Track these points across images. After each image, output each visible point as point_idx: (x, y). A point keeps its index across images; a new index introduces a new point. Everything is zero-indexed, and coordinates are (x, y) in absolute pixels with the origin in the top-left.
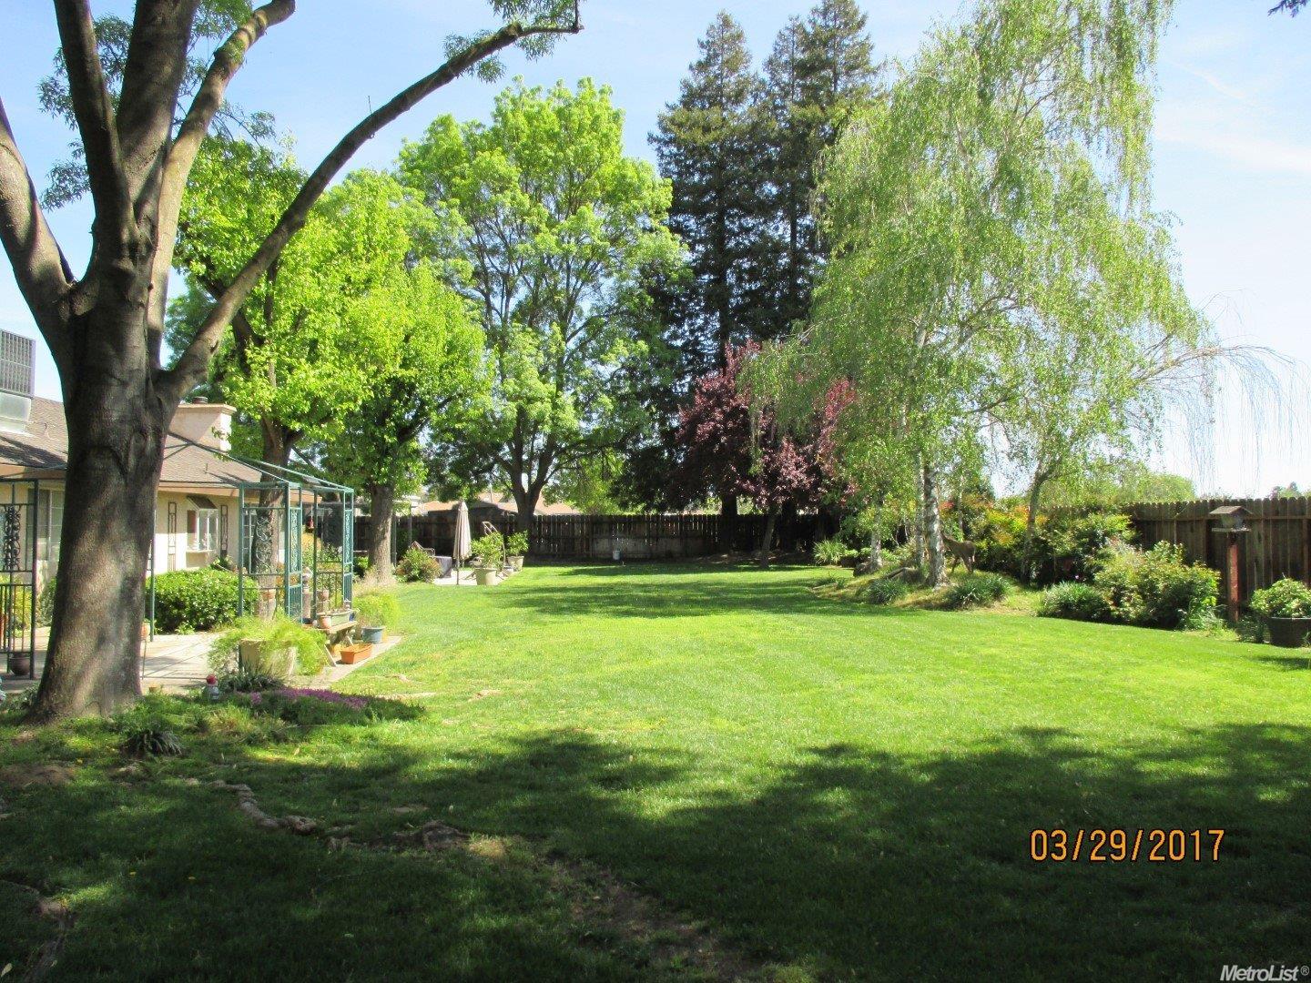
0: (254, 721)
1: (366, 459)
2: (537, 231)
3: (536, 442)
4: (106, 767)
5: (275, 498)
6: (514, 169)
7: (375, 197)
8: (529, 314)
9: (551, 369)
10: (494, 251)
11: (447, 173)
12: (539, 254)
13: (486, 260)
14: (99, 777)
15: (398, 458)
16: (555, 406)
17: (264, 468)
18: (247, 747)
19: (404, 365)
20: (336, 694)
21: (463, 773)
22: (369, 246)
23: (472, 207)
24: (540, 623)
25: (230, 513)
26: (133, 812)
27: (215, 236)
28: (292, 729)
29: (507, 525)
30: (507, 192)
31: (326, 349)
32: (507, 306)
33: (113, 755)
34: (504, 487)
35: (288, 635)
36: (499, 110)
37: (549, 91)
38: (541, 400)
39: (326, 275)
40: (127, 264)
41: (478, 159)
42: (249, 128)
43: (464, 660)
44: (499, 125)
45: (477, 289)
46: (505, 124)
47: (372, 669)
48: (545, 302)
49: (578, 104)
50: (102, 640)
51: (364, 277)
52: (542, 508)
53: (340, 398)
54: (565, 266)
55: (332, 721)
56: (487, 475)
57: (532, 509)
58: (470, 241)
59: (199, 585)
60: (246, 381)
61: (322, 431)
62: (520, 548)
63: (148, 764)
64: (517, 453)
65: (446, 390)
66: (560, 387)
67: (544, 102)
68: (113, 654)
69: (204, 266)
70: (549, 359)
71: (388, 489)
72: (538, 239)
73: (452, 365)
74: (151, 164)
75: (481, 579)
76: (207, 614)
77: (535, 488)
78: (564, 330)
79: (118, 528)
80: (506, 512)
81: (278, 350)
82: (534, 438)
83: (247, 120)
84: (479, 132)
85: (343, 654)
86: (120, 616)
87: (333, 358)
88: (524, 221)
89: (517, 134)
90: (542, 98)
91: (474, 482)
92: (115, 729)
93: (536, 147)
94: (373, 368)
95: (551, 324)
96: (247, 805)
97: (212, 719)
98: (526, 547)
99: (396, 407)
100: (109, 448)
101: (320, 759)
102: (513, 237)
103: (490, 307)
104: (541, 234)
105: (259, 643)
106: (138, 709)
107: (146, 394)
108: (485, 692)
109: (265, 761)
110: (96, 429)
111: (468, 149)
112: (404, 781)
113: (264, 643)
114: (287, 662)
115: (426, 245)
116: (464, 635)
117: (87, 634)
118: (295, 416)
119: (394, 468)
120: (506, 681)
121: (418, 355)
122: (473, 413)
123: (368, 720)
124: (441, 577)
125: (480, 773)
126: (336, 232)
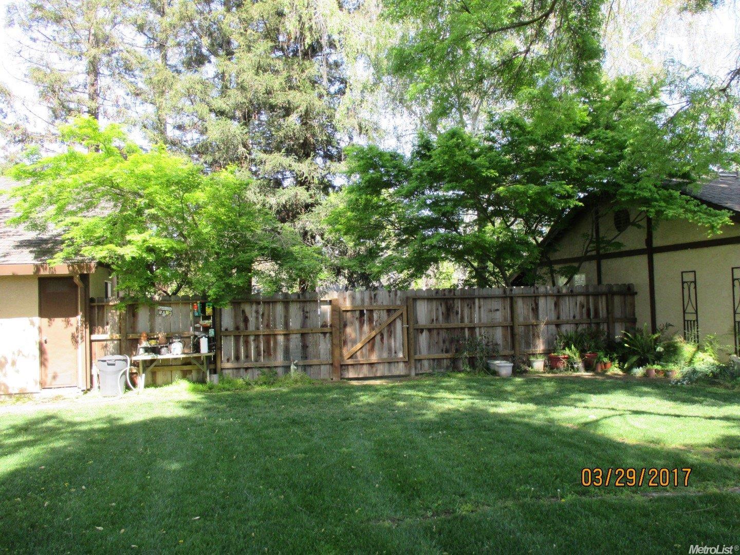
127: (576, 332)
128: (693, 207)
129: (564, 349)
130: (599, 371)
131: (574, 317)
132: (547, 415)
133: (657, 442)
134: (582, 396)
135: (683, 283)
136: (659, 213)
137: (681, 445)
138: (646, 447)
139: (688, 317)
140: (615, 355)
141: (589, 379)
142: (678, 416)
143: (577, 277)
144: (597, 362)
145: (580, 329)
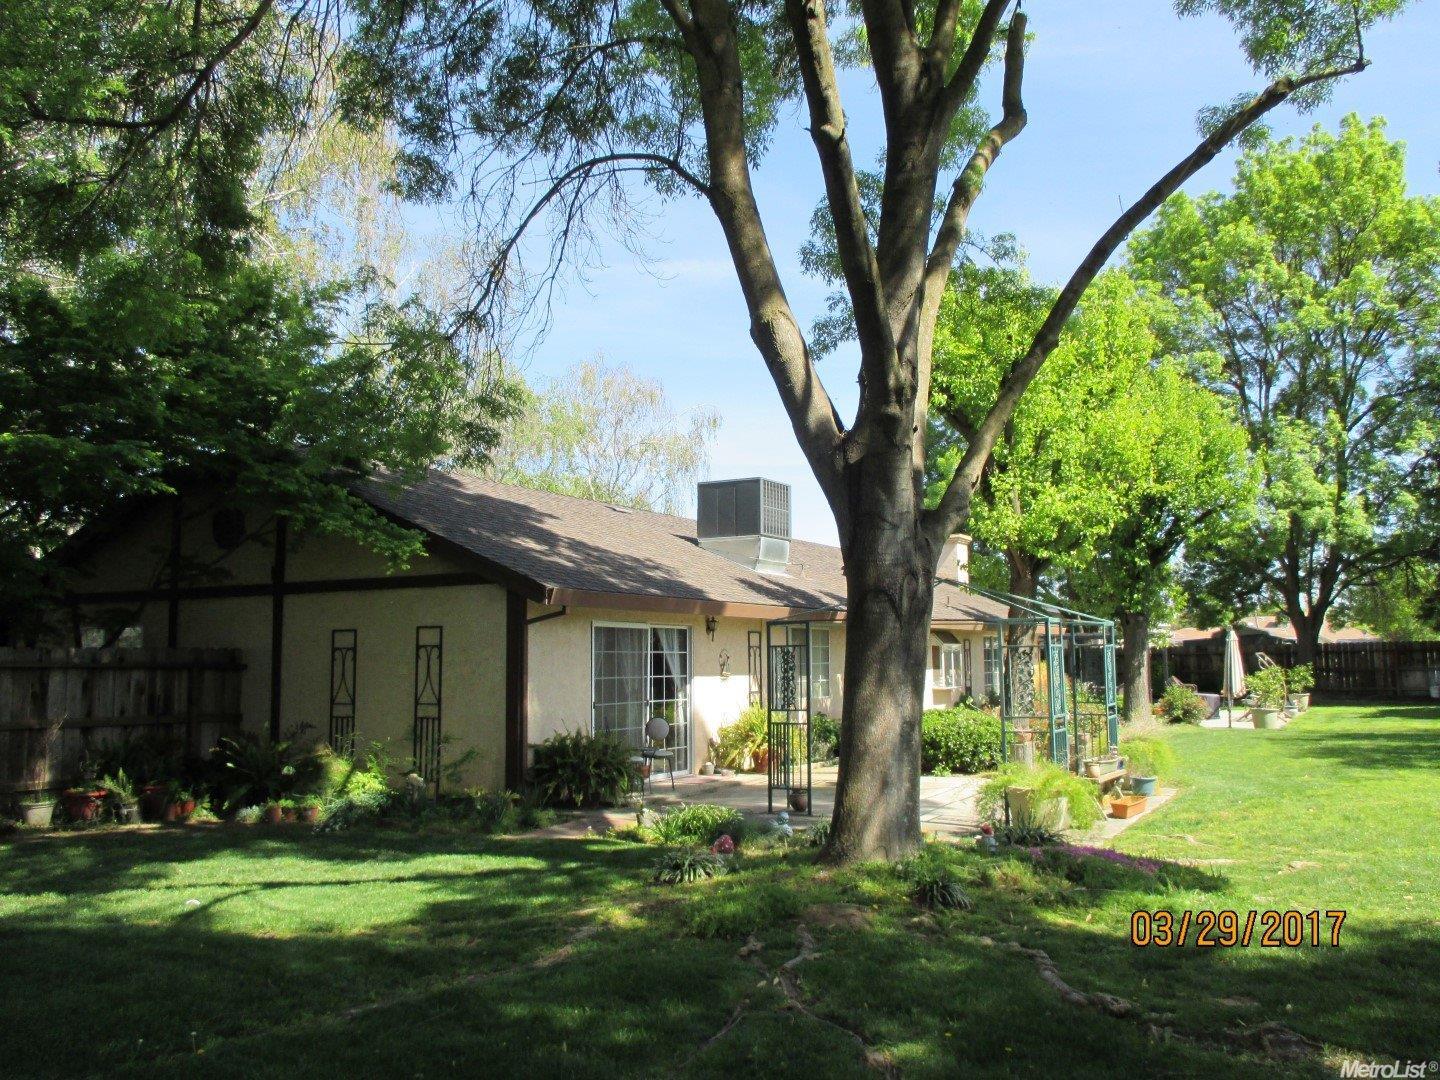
0: (1038, 878)
1: (1115, 585)
2: (1299, 304)
3: (1315, 555)
4: (900, 915)
5: (1024, 633)
6: (1265, 238)
7: (1114, 299)
8: (1296, 402)
9: (1330, 466)
10: (1246, 336)
11: (1185, 256)
12: (1304, 329)
13: (1238, 347)
14: (893, 925)
15: (1152, 582)
16: (1339, 510)
17: (1011, 599)
18: (1034, 907)
19: (1159, 479)
20: (1122, 856)
21: (1293, 965)
22: (1111, 352)
23: (1216, 290)
24: (1349, 779)
25: (972, 649)
26: (933, 967)
27: (954, 365)
28: (1081, 892)
29: (1285, 656)
30: (1261, 267)
31: (1070, 470)
32: (1267, 397)
33: (905, 903)
34: (1277, 610)
35: (1058, 784)
36: (1242, 176)
37: (1302, 140)
38: (1320, 504)
39: (1066, 390)
40: (894, 409)
41: (1220, 235)
42: (991, 253)
43: (1259, 821)
44: (1243, 191)
45: (1230, 381)
46: (1251, 189)
47: (1149, 826)
48: (1315, 387)
49: (1342, 146)
50: (885, 784)
51: (1108, 387)
52: (1327, 635)
53: (1091, 520)
54: (1338, 340)
55: (1122, 886)
56: (1255, 597)
57: (1315, 636)
58: (1217, 328)
59: (954, 725)
60: (990, 510)
61: (1071, 559)
62: (1303, 683)
63: (939, 916)
64: (1292, 569)
65: (1204, 502)
66: (1342, 486)
67: (1296, 153)
68: (896, 797)
69: (946, 397)
70: (1327, 454)
71: (1141, 618)
72: (1302, 314)
73: (1210, 473)
74: (909, 306)
75: (1260, 719)
76: (962, 756)
77: (1318, 611)
78: (1343, 418)
79: (895, 672)
80: (1280, 640)
81: (1021, 476)
82: (1312, 552)
83: (987, 245)
84: (1219, 203)
85: (1114, 806)
86: (900, 760)
87: (1079, 479)
88: (1282, 295)
89: (1267, 197)
90: (1294, 150)
91: (1239, 605)
92: (904, 876)
93: (1291, 208)
94: (1124, 486)
95: (1325, 412)
96: (1048, 974)
97: (995, 874)
98: (1312, 682)
99: (1146, 526)
100: (885, 593)
101: (1116, 929)
102: (1270, 315)
103: (1246, 401)
104: (1305, 308)
105: (1027, 792)
106: (921, 857)
107: (914, 536)
108: (1298, 864)
109: (1055, 925)
110: (872, 573)
111: (1208, 226)
112: (1220, 965)
113: (1033, 791)
114: (1057, 814)
115: (1169, 341)
116: (1252, 790)
117: (872, 777)
118: (1042, 543)
119: (1149, 593)
120: (1321, 851)
121: (1168, 465)
122: (1237, 527)
123: (1162, 888)
124: (1209, 718)
125: (1315, 967)
126: (1075, 343)
127: (127, 742)
128: (365, 520)
129: (100, 777)
130: (172, 818)
131: (122, 712)
132: (97, 910)
133: (329, 928)
134: (157, 867)
135: (334, 650)
136: (312, 522)
137: (366, 927)
138: (313, 939)
139: (340, 711)
140: (205, 785)
141: (155, 834)
142: (346, 883)
143: (128, 632)
144: (169, 802)
145: (132, 738)
